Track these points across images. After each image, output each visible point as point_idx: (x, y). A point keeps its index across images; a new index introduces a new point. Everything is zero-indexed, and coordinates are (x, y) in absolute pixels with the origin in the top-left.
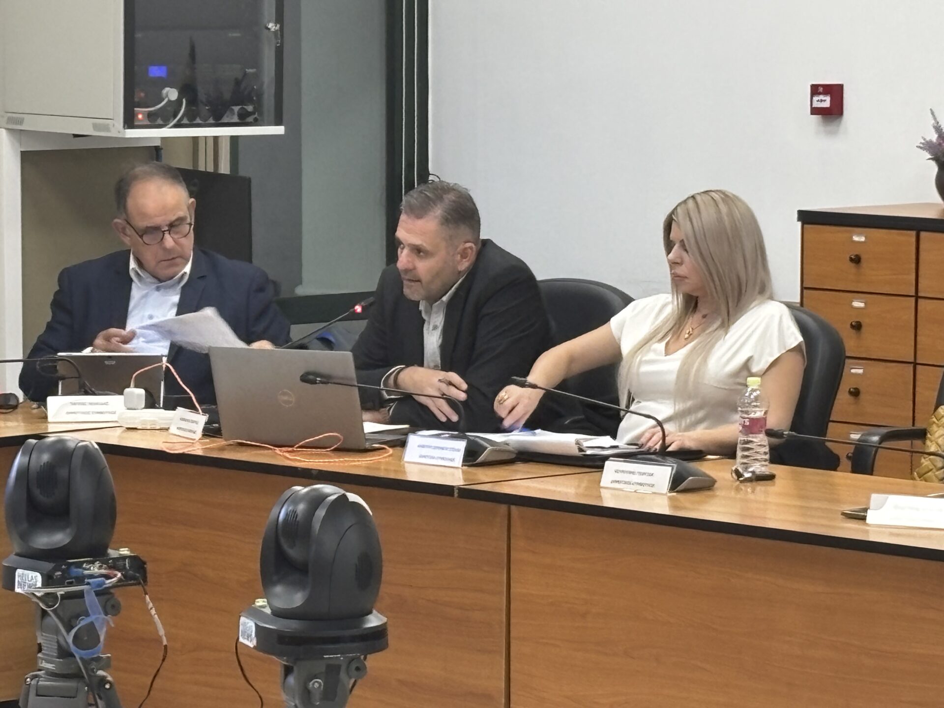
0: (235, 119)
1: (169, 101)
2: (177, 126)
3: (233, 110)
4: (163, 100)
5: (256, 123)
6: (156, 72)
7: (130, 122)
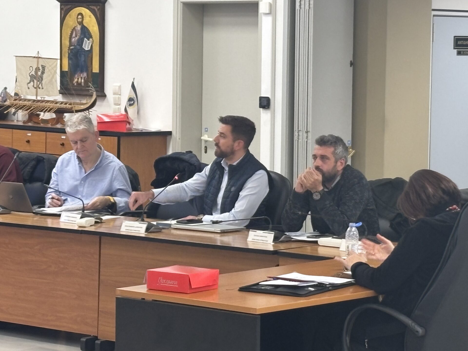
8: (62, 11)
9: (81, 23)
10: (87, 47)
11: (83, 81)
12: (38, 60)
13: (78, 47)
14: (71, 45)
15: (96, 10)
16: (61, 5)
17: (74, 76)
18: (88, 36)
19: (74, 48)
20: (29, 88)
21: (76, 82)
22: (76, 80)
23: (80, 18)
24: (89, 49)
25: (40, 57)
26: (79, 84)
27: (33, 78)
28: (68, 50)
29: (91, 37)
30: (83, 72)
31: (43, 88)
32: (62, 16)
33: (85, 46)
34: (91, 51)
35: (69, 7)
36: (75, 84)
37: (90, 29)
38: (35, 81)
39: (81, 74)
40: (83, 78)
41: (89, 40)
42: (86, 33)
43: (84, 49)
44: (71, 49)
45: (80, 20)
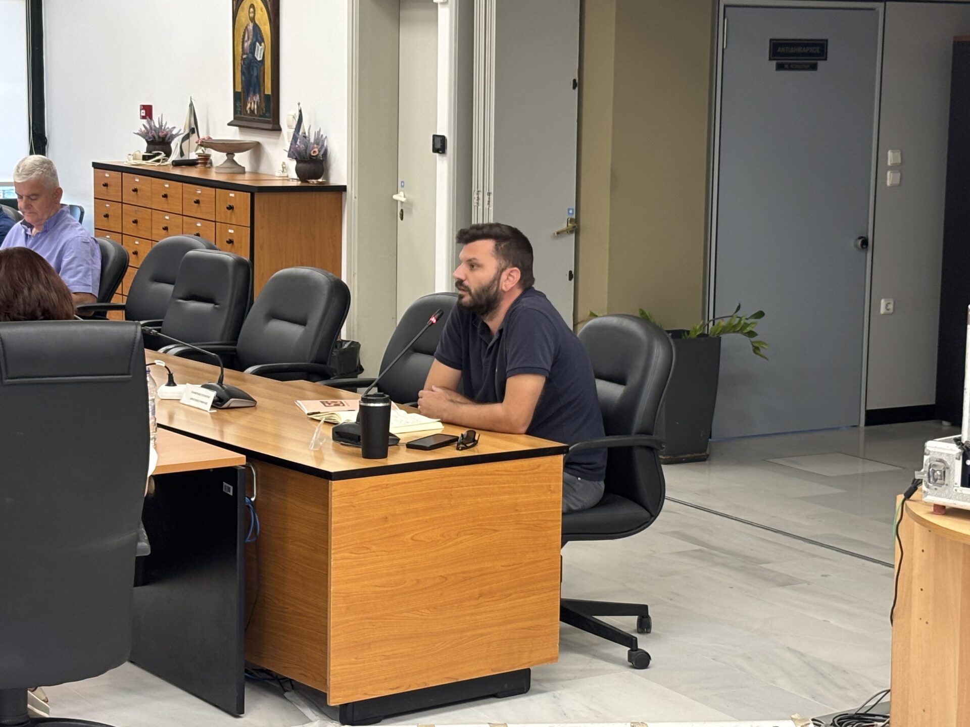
8: (234, 2)
9: (253, 20)
10: (259, 55)
11: (256, 106)
13: (250, 55)
14: (243, 53)
18: (259, 38)
19: (247, 57)
21: (249, 108)
22: (249, 106)
23: (252, 12)
24: (261, 59)
26: (252, 111)
28: (241, 60)
29: (263, 41)
30: (256, 93)
33: (257, 55)
34: (263, 61)
36: (249, 112)
37: (262, 28)
39: (254, 98)
40: (256, 103)
41: (261, 45)
42: (258, 35)
43: (256, 59)
44: (245, 58)
45: (252, 15)
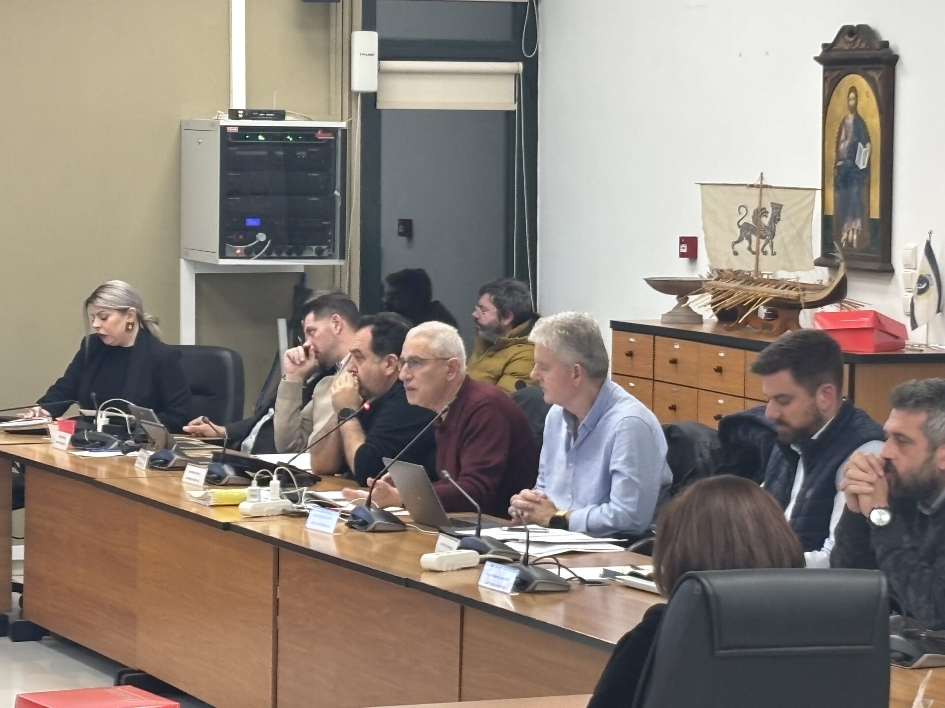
0: (314, 254)
1: (260, 242)
2: (259, 258)
3: (312, 249)
4: (255, 240)
5: (330, 257)
6: (251, 222)
7: (223, 255)
8: (826, 84)
9: (854, 109)
10: (862, 163)
11: (855, 237)
12: (761, 191)
13: (849, 162)
14: (838, 160)
15: (877, 78)
16: (825, 71)
17: (842, 226)
18: (863, 137)
19: (844, 164)
20: (736, 253)
21: (845, 240)
22: (845, 236)
23: (853, 98)
24: (865, 167)
25: (766, 186)
26: (850, 245)
27: (747, 231)
28: (835, 168)
29: (868, 140)
30: (856, 217)
31: (774, 254)
32: (827, 92)
33: (859, 163)
34: (867, 170)
35: (836, 74)
36: (844, 245)
38: (754, 238)
39: (853, 225)
40: (856, 231)
41: (865, 146)
42: (861, 133)
43: (857, 167)
44: (839, 166)
45: (852, 103)
